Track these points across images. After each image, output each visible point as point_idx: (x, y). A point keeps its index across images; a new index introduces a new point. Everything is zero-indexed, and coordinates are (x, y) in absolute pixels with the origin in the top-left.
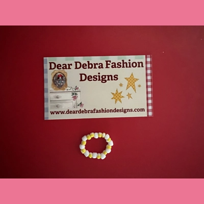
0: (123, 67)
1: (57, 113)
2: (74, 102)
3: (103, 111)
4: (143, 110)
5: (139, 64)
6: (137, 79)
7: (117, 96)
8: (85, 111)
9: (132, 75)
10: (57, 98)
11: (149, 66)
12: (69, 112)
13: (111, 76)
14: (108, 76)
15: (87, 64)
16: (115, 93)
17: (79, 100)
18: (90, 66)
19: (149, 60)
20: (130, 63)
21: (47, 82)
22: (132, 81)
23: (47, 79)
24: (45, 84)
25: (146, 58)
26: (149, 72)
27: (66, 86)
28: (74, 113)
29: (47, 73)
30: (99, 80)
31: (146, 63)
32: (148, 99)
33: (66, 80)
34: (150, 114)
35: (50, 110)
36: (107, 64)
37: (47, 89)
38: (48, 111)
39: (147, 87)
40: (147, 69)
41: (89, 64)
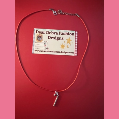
0: (66, 35)
1: (38, 51)
2: (45, 47)
3: (56, 52)
4: (73, 53)
5: (73, 34)
6: (71, 40)
7: (63, 46)
8: (49, 51)
9: (69, 38)
11: (76, 35)
12: (42, 51)
13: (61, 38)
14: (60, 38)
15: (51, 32)
16: (62, 45)
18: (52, 33)
19: (77, 33)
20: (69, 33)
21: (34, 38)
23: (34, 37)
24: (33, 39)
25: (76, 32)
27: (42, 40)
28: (44, 51)
29: (35, 34)
30: (56, 39)
31: (75, 34)
32: (75, 48)
33: (42, 38)
34: (76, 55)
35: (35, 50)
36: (59, 33)
39: (75, 44)
40: (75, 36)
41: (52, 32)
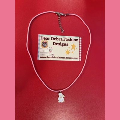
10: (43, 51)
17: (52, 53)
22: (73, 46)
26: (80, 43)
37: (39, 47)
38: (39, 56)
